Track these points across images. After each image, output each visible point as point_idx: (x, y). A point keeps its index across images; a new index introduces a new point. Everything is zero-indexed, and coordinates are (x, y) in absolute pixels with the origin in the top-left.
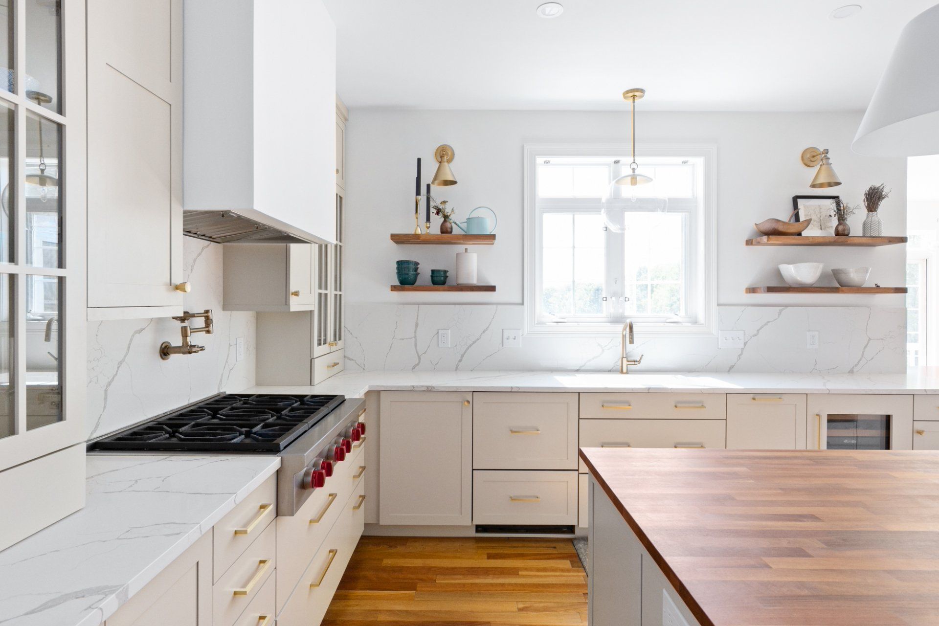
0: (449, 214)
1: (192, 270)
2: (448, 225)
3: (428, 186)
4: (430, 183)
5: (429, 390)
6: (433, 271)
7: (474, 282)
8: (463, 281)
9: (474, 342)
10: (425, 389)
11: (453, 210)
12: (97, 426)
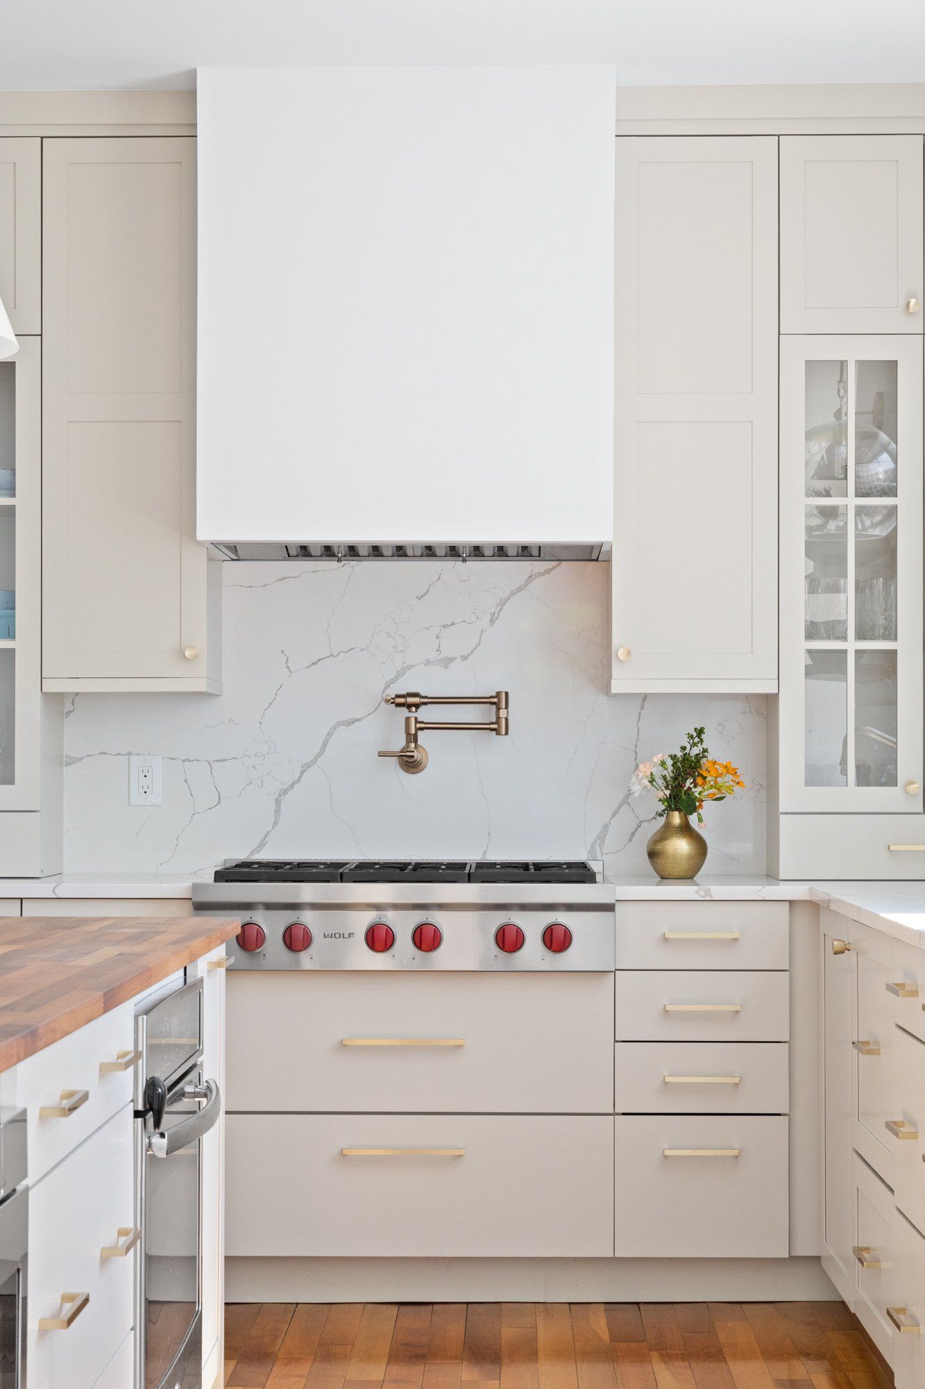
12: (262, 845)
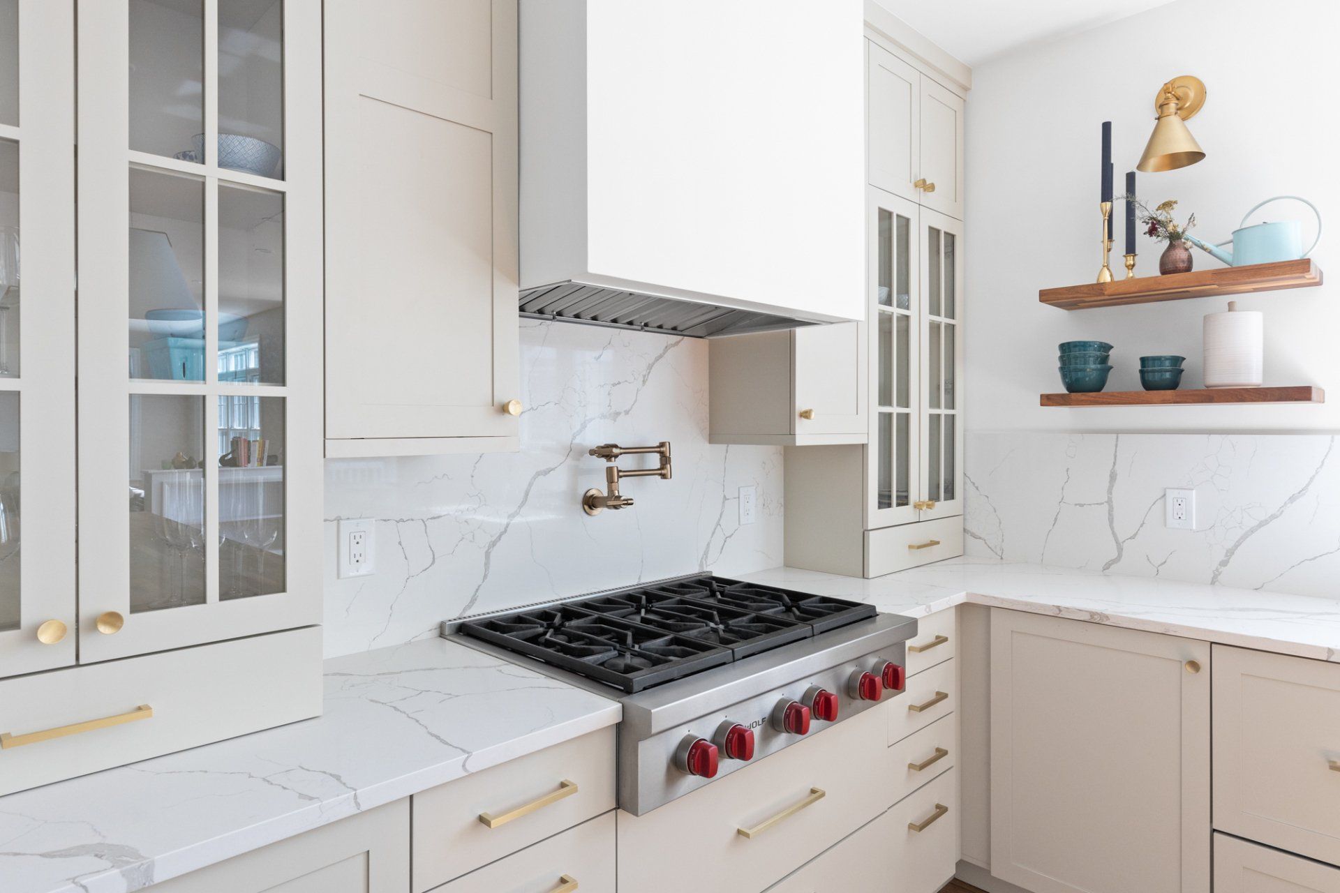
0: (1180, 230)
1: (644, 382)
2: (1180, 254)
3: (1131, 178)
4: (1135, 170)
5: (1095, 621)
6: (1144, 360)
7: (1255, 378)
8: (1219, 377)
9: (1262, 524)
10: (1087, 617)
11: (1192, 219)
12: (473, 600)
